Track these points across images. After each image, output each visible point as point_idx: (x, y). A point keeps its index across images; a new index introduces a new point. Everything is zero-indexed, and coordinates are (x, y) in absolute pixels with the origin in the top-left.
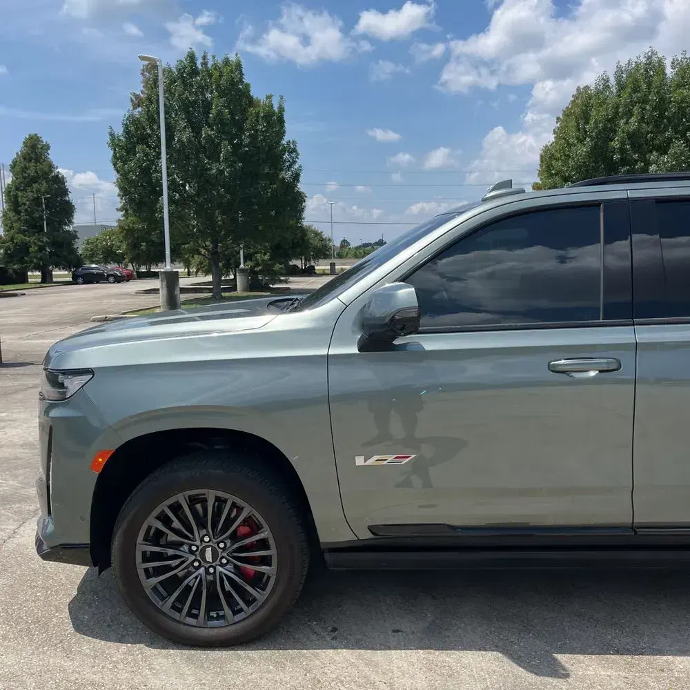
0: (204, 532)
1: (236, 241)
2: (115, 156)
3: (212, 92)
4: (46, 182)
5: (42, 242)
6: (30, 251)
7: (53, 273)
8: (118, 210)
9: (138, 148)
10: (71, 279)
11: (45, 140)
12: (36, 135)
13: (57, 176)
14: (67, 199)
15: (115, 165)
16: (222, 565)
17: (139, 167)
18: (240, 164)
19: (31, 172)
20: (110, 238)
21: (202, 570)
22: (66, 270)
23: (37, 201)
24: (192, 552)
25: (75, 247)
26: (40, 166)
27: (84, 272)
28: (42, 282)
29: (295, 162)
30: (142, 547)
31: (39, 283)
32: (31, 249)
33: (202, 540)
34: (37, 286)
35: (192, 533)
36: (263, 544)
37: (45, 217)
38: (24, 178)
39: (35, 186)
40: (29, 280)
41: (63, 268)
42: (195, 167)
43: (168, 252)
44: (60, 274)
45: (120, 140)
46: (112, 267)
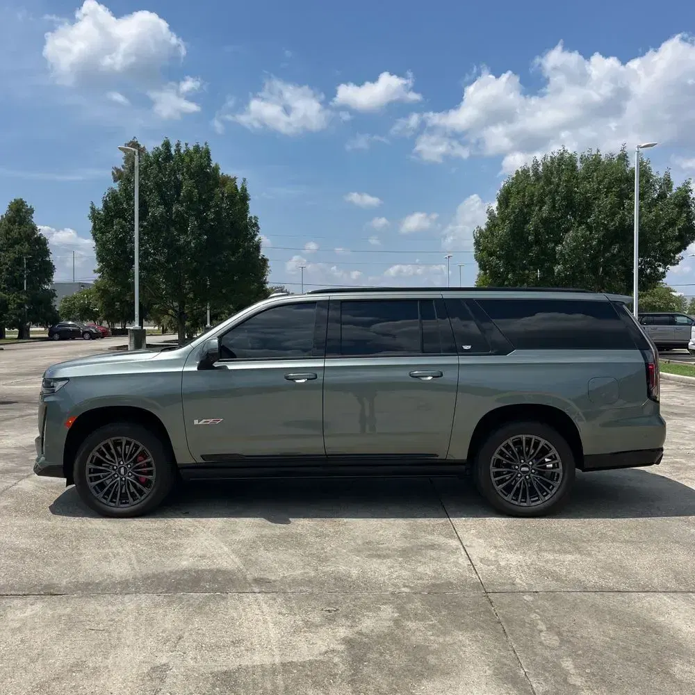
0: (120, 459)
1: (203, 302)
2: (94, 228)
3: (183, 174)
4: (28, 244)
5: (21, 299)
6: (10, 308)
7: (31, 329)
8: (95, 271)
9: (115, 221)
10: (47, 336)
11: (29, 204)
12: (21, 199)
13: (40, 237)
14: (48, 259)
15: (94, 235)
16: (129, 476)
17: (116, 238)
18: (205, 237)
19: (15, 234)
20: (87, 297)
21: (119, 479)
22: (43, 326)
23: (18, 261)
24: (114, 470)
25: (53, 304)
26: (23, 229)
27: (61, 328)
28: (18, 338)
29: (256, 235)
30: (89, 466)
31: (16, 339)
32: (10, 306)
33: (119, 463)
34: (13, 341)
35: (114, 459)
36: (149, 465)
37: (25, 276)
38: (8, 239)
39: (17, 247)
40: (6, 336)
41: (40, 325)
42: (166, 239)
43: (137, 312)
44: (36, 330)
45: (100, 214)
46: (87, 324)
